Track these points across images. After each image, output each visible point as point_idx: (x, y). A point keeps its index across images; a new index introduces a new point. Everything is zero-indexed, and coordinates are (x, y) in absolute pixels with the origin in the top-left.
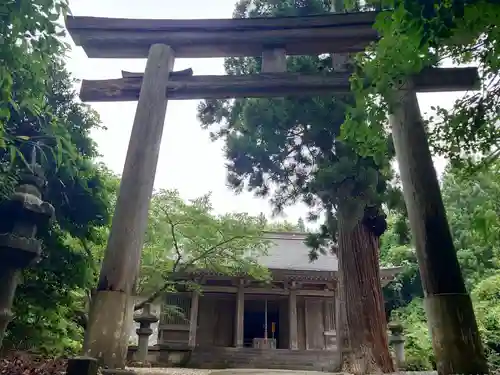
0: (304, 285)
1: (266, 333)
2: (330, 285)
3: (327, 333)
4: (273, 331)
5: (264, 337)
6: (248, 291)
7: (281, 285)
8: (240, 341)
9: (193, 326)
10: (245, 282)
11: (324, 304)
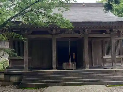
0: (92, 31)
1: (70, 60)
2: (108, 31)
3: (104, 57)
4: (74, 58)
5: (69, 62)
6: (58, 36)
7: (78, 32)
8: (54, 66)
9: (26, 58)
10: (56, 31)
11: (102, 41)
